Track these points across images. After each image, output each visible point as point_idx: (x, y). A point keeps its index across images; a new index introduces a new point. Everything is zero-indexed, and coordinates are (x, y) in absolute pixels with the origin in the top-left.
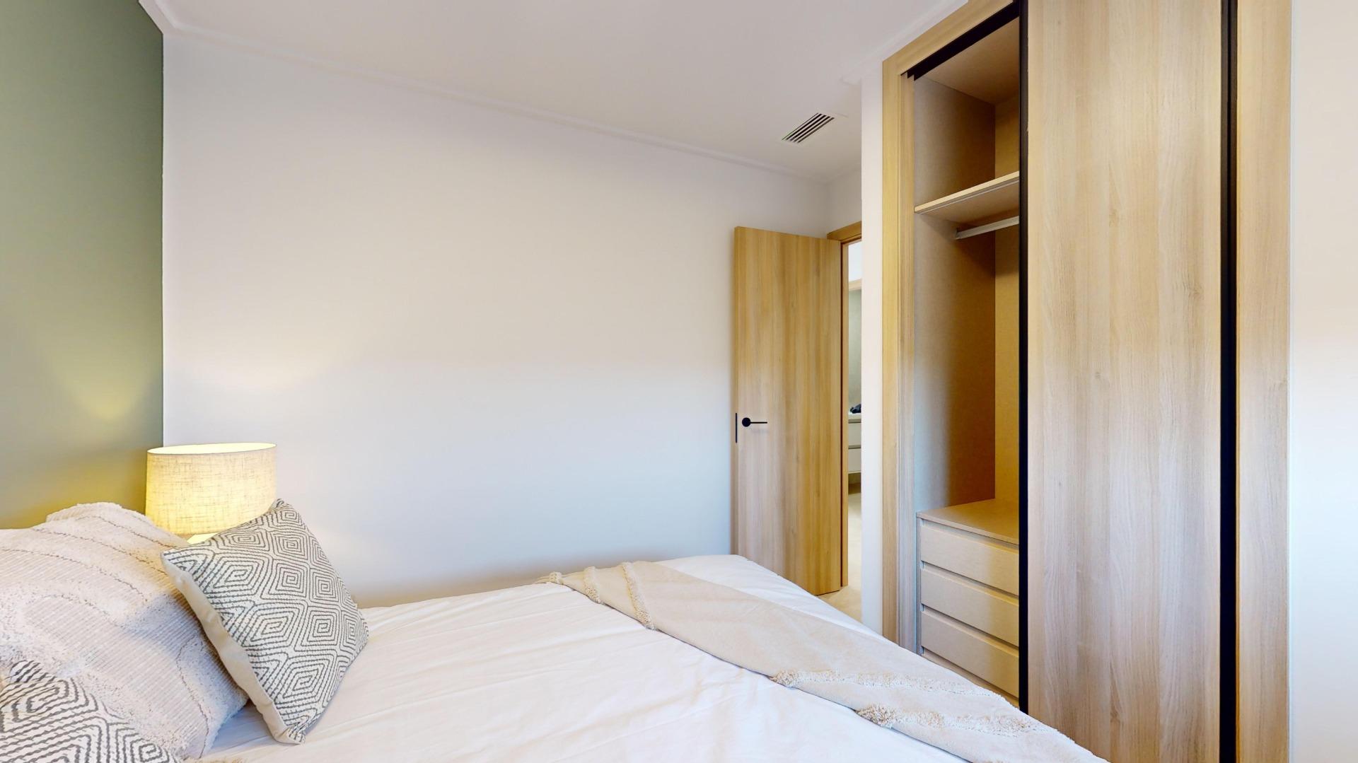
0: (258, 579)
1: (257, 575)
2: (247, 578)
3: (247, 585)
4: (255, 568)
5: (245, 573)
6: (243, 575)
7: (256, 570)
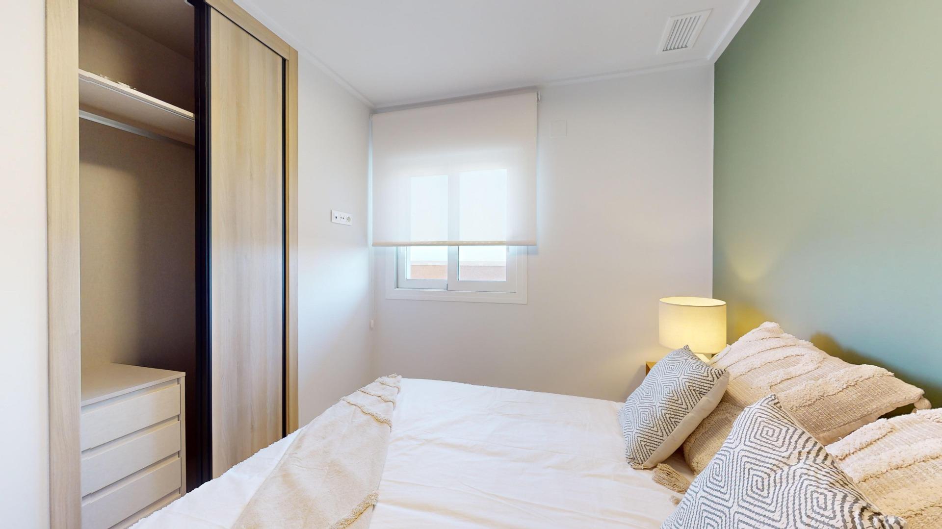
0: (752, 504)
1: (756, 503)
2: (754, 492)
3: (747, 493)
4: (764, 500)
5: (759, 489)
6: (757, 488)
7: (762, 502)
